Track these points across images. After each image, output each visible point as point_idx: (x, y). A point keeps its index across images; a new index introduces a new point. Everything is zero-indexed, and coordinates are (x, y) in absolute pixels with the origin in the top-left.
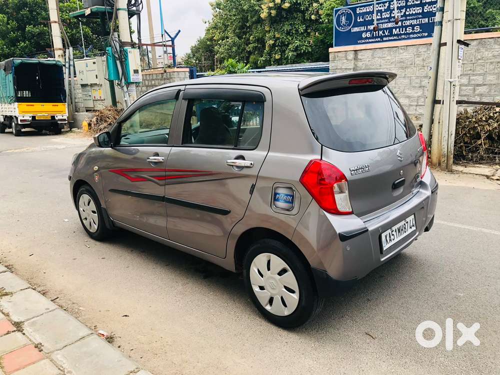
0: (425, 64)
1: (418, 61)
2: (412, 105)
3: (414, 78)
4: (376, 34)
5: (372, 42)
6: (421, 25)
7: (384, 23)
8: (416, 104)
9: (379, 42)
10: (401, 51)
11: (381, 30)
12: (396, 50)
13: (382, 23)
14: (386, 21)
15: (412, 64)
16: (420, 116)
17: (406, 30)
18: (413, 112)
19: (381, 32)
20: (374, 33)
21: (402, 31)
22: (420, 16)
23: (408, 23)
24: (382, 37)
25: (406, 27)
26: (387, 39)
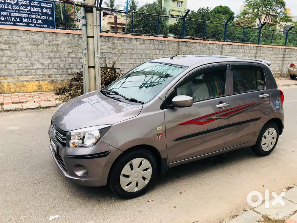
0: (50, 44)
1: (46, 42)
2: (45, 69)
3: (44, 52)
4: (9, 19)
5: (6, 24)
6: (42, 20)
7: (15, 13)
8: (47, 68)
9: (12, 25)
10: (33, 34)
11: (13, 17)
12: (29, 33)
13: (14, 13)
14: (16, 11)
15: (42, 43)
16: (51, 75)
17: (32, 21)
18: (47, 73)
19: (13, 19)
20: (8, 18)
21: (30, 21)
22: (41, 14)
23: (33, 16)
24: (14, 22)
25: (32, 19)
26: (19, 24)
